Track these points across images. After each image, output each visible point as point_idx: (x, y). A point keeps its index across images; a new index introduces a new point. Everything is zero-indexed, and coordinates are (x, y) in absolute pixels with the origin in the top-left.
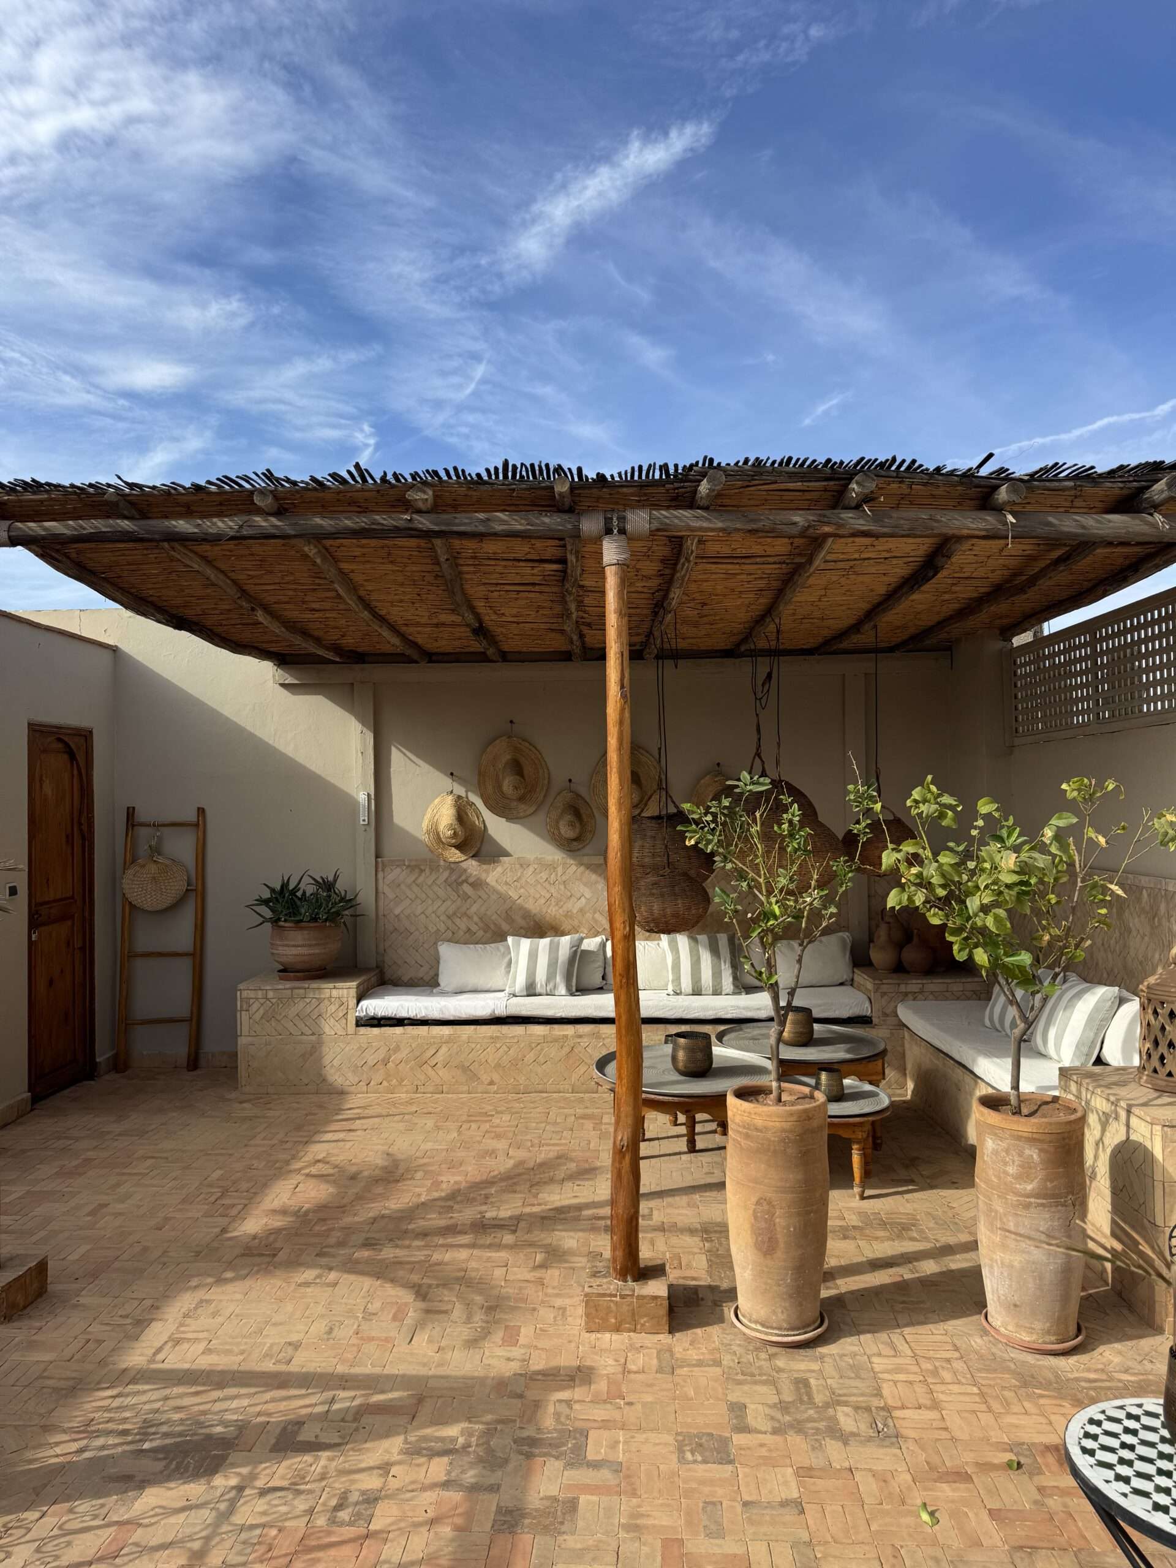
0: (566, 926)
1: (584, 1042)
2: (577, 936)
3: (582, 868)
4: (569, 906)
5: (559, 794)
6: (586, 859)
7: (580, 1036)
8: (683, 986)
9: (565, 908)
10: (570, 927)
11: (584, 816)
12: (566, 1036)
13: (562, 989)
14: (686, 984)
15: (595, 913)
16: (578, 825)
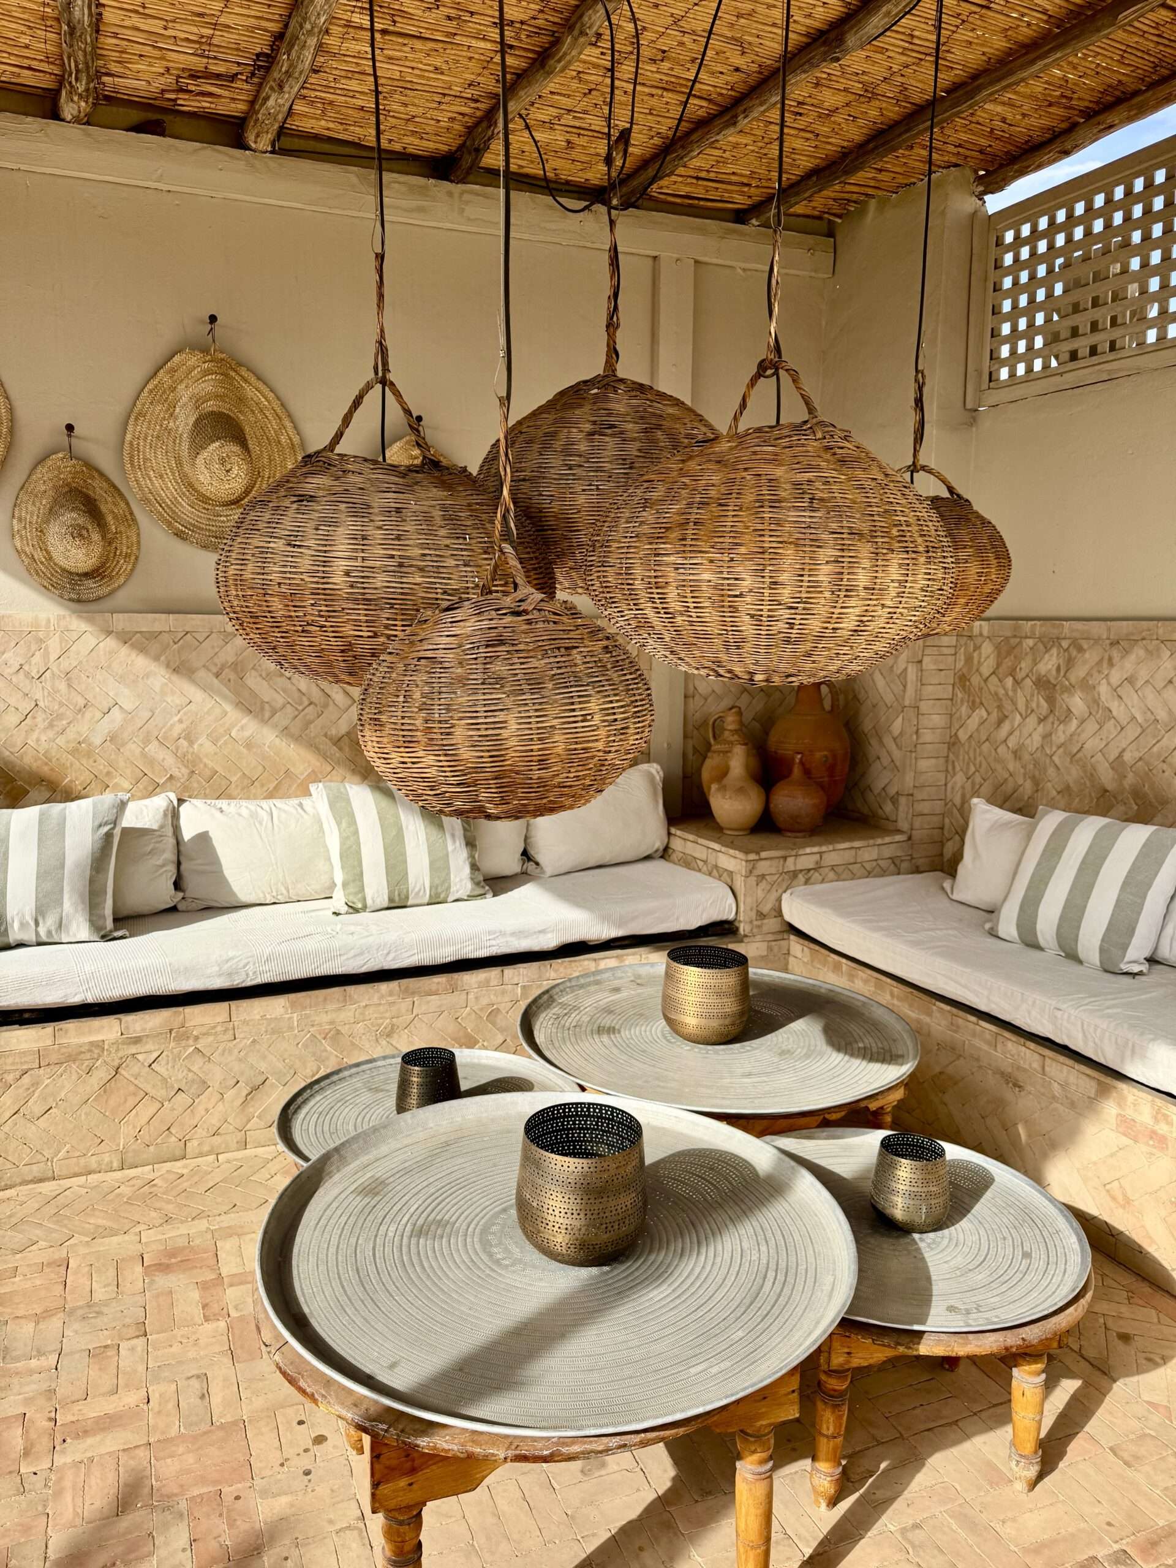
0: (74, 777)
1: (148, 1051)
2: (108, 799)
3: (111, 643)
4: (82, 728)
5: (41, 461)
6: (121, 621)
7: (137, 1040)
8: (369, 893)
9: (71, 733)
10: (85, 777)
11: (110, 519)
12: (99, 1045)
13: (80, 928)
14: (376, 889)
15: (147, 741)
16: (96, 537)
